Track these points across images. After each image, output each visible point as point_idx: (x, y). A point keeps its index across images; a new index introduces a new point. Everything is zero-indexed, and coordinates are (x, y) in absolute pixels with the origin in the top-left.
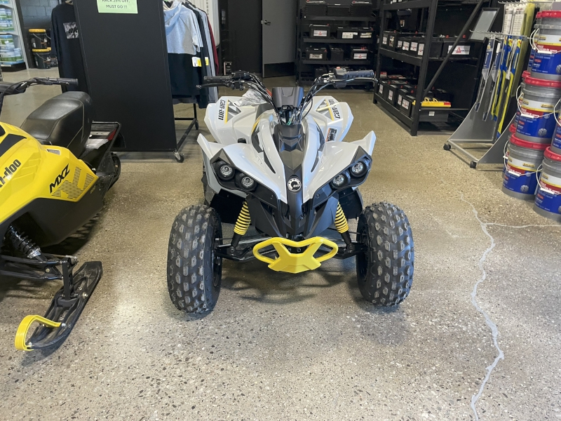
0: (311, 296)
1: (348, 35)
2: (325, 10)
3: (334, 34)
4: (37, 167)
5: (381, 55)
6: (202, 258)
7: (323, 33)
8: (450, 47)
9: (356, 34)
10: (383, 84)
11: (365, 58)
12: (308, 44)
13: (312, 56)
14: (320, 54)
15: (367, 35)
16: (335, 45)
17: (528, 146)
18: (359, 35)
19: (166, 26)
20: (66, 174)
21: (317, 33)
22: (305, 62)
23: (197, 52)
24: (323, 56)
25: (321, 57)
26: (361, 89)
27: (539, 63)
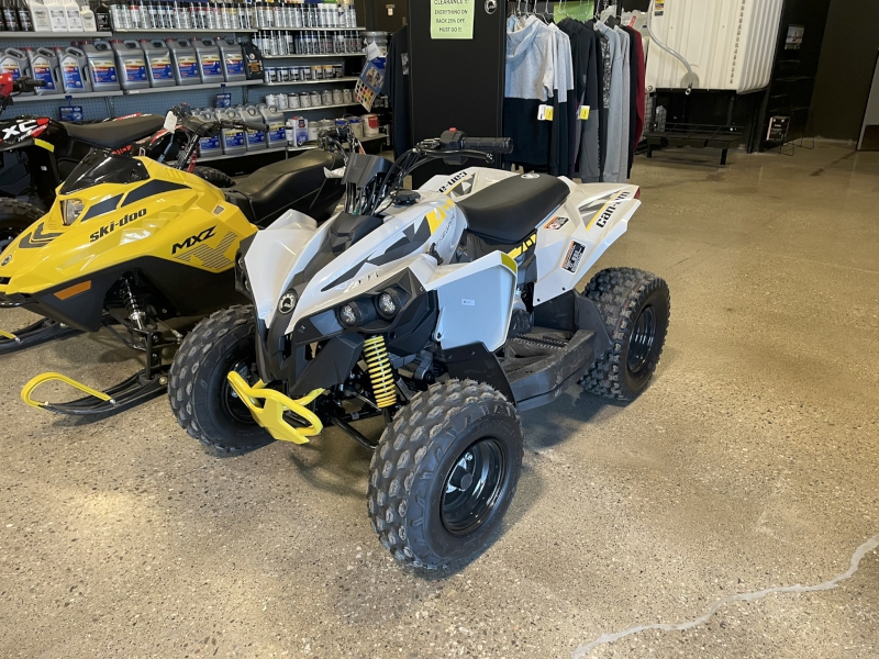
4: (168, 222)
6: (194, 372)
19: (510, 56)
20: (207, 237)
23: (548, 97)
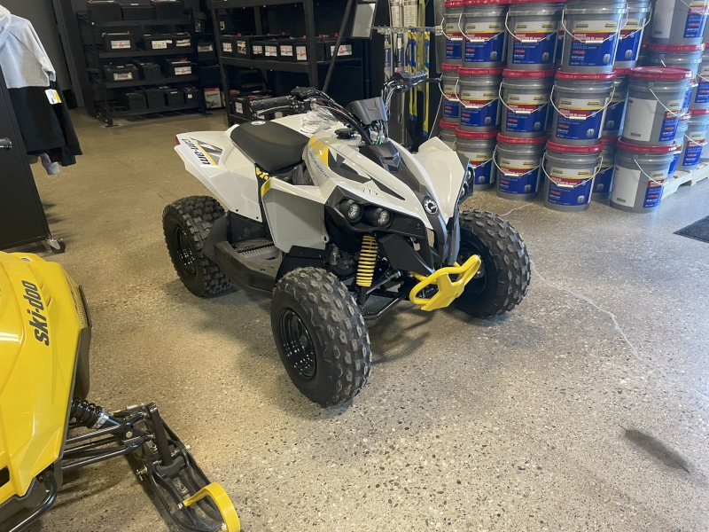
0: (426, 335)
1: (160, 45)
2: (118, 12)
3: (141, 44)
5: (224, 65)
7: (126, 44)
8: (333, 48)
9: (171, 42)
10: (239, 102)
11: (190, 72)
12: (107, 61)
13: (117, 77)
14: (127, 72)
15: (185, 43)
16: (145, 59)
17: (477, 136)
18: (174, 43)
21: (116, 45)
22: (109, 86)
23: (51, 82)
24: (133, 75)
25: (130, 76)
26: (194, 113)
27: (472, 53)
